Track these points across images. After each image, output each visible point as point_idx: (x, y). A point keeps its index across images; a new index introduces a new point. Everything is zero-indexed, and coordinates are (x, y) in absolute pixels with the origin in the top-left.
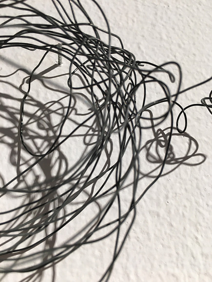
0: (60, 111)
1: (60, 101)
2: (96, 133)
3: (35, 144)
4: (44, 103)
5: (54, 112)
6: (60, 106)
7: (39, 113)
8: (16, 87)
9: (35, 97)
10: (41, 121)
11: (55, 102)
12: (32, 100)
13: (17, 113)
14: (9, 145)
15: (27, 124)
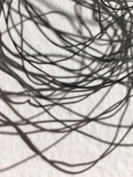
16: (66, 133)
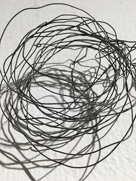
0: (90, 75)
1: (89, 70)
2: (108, 82)
3: (80, 88)
4: (81, 72)
5: (87, 75)
6: (89, 73)
7: (80, 76)
8: (68, 67)
9: (77, 70)
10: (81, 79)
11: (86, 71)
12: (76, 71)
13: (70, 77)
14: (68, 90)
15: (75, 81)
16: (53, 168)
